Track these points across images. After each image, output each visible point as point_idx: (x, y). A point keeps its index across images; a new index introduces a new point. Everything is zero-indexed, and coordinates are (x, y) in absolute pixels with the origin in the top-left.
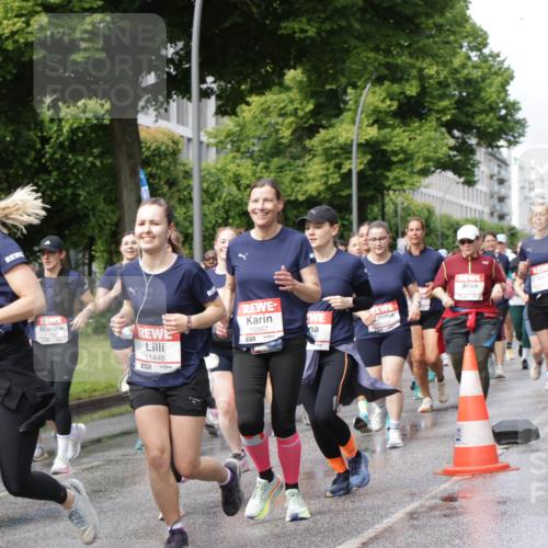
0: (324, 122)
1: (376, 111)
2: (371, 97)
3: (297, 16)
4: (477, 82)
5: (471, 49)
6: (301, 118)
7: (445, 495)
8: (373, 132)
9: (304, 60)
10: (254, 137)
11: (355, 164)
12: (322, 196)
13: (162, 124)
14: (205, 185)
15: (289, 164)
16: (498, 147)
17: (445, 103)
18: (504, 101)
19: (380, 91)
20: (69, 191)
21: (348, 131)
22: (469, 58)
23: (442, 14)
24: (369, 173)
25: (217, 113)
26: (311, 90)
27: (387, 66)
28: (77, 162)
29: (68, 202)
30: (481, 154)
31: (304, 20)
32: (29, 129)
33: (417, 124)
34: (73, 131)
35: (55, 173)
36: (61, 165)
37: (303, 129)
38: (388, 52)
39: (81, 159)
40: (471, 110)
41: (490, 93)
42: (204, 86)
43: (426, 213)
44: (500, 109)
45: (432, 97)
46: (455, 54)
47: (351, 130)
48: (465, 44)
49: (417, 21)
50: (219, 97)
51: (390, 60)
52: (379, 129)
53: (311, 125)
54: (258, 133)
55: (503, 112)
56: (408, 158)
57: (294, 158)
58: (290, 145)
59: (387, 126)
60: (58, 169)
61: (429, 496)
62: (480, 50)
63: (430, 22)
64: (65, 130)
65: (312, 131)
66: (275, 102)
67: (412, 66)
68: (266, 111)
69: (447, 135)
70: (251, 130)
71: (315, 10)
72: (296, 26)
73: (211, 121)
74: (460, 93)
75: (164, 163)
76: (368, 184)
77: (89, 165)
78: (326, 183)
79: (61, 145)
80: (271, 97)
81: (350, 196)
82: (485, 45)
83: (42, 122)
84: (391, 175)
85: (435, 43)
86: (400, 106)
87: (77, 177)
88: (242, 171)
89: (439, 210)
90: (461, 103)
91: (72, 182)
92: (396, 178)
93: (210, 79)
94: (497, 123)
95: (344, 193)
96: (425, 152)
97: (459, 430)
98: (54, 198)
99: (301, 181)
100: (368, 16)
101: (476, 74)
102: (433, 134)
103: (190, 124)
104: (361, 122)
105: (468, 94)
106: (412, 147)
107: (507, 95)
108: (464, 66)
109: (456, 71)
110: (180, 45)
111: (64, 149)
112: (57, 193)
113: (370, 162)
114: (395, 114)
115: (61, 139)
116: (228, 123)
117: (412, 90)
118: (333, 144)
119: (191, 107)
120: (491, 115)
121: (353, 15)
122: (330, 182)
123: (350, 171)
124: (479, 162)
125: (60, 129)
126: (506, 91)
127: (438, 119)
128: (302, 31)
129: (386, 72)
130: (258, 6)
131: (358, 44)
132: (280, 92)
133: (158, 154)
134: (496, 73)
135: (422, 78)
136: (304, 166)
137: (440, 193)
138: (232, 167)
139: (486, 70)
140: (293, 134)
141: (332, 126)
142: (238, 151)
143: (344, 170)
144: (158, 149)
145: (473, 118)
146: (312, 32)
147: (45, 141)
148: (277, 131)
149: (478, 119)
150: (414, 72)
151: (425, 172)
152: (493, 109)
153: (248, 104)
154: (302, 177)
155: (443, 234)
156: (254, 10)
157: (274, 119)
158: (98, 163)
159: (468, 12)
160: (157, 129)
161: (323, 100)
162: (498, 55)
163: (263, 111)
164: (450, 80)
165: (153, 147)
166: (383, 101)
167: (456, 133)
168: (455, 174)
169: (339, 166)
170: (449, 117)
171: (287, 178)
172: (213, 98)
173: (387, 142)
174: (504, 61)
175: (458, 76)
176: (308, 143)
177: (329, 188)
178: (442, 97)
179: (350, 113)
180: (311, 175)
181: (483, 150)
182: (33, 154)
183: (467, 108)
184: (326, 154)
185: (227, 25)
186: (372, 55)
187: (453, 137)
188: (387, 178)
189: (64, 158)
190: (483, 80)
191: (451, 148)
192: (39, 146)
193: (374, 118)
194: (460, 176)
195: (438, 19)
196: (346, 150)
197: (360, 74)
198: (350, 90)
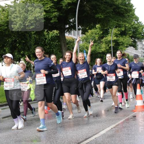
0: (105, 36)
1: (116, 34)
2: (114, 31)
3: (98, 13)
4: (137, 28)
5: (135, 21)
6: (100, 35)
7: (134, 116)
8: (115, 38)
9: (100, 23)
10: (90, 39)
11: (112, 45)
12: (105, 51)
13: (70, 36)
14: (80, 49)
15: (98, 45)
16: (142, 42)
17: (130, 32)
18: (143, 32)
19: (116, 29)
20: (51, 50)
21: (110, 38)
22: (135, 23)
23: (129, 13)
24: (115, 47)
25: (81, 34)
26: (102, 29)
27: (118, 24)
28: (53, 43)
29: (51, 52)
30: (138, 43)
31: (100, 14)
32: (42, 36)
33: (124, 37)
34: (52, 37)
35: (48, 46)
36: (49, 44)
37: (100, 37)
38: (118, 21)
39: (54, 43)
40: (136, 34)
41: (140, 30)
42: (79, 28)
43: (128, 56)
44: (142, 34)
45: (127, 31)
46: (132, 22)
47: (110, 37)
48: (134, 20)
49: (124, 15)
50: (82, 30)
51: (118, 23)
52: (117, 37)
53: (102, 36)
54: (91, 38)
55: (143, 34)
56: (123, 44)
57: (99, 43)
58: (98, 41)
59: (118, 37)
60: (49, 45)
61: (130, 116)
62: (137, 21)
63: (127, 14)
64: (50, 37)
65: (102, 38)
66: (94, 31)
67: (123, 24)
68: (92, 33)
69: (131, 39)
70: (89, 37)
71: (103, 12)
72: (99, 16)
73: (81, 36)
74: (133, 30)
75: (71, 44)
76: (115, 49)
77: (55, 44)
78: (106, 49)
79: (49, 40)
80: (93, 30)
81: (111, 51)
82: (138, 20)
83: (45, 35)
84: (120, 47)
85: (128, 19)
86: (121, 32)
87: (53, 47)
88: (88, 46)
89: (130, 55)
90: (134, 32)
91: (52, 48)
92: (121, 48)
93: (80, 26)
94: (141, 37)
95: (110, 51)
96: (126, 42)
97: (136, 102)
98: (48, 51)
99: (100, 48)
100: (113, 13)
101: (137, 26)
102: (128, 39)
103: (76, 35)
104: (113, 36)
105: (135, 30)
106: (124, 41)
107: (143, 31)
108: (134, 24)
109: (132, 25)
110: (73, 19)
111: (50, 41)
112: (49, 50)
113: (115, 44)
114: (120, 34)
115: (49, 39)
116: (84, 36)
117: (123, 29)
118: (107, 40)
119: (76, 32)
120: (140, 35)
121: (110, 13)
122: (107, 48)
123: (111, 46)
124: (138, 45)
125: (49, 36)
126: (143, 30)
127: (129, 36)
128: (100, 17)
129: (118, 25)
130: (90, 11)
131: (112, 19)
132: (95, 29)
133: (70, 42)
134: (141, 26)
135: (125, 27)
136: (101, 45)
137: (130, 51)
138: (86, 45)
139: (139, 25)
140: (98, 38)
141: (106, 37)
142: (87, 42)
143: (110, 46)
144: (70, 41)
145: (136, 35)
146: (103, 17)
147: (46, 39)
148: (95, 38)
149: (137, 36)
150: (124, 25)
151: (127, 47)
152: (140, 33)
153: (88, 32)
154: (101, 47)
155: (131, 60)
156: (89, 12)
157: (94, 35)
158: (57, 44)
159: (135, 13)
160: (69, 37)
161: (104, 31)
162: (141, 22)
163: (91, 33)
164: (131, 27)
165: (69, 40)
166: (117, 31)
167: (133, 38)
168: (133, 47)
169: (108, 45)
170: (131, 35)
171: (98, 47)
172: (81, 30)
173: (118, 40)
174: (142, 24)
175: (133, 26)
176: (101, 40)
177: (107, 50)
178: (130, 31)
179: (110, 34)
180: (103, 47)
181: (139, 42)
182: (43, 42)
183: (135, 33)
184: (106, 43)
185: (84, 15)
186: (115, 21)
187: (132, 39)
188: (119, 48)
189: (50, 43)
190: (138, 27)
191: (132, 42)
192: (45, 40)
193: (115, 35)
194: (134, 48)
195: (128, 14)
196: (110, 42)
197: (112, 26)
198: (110, 29)
